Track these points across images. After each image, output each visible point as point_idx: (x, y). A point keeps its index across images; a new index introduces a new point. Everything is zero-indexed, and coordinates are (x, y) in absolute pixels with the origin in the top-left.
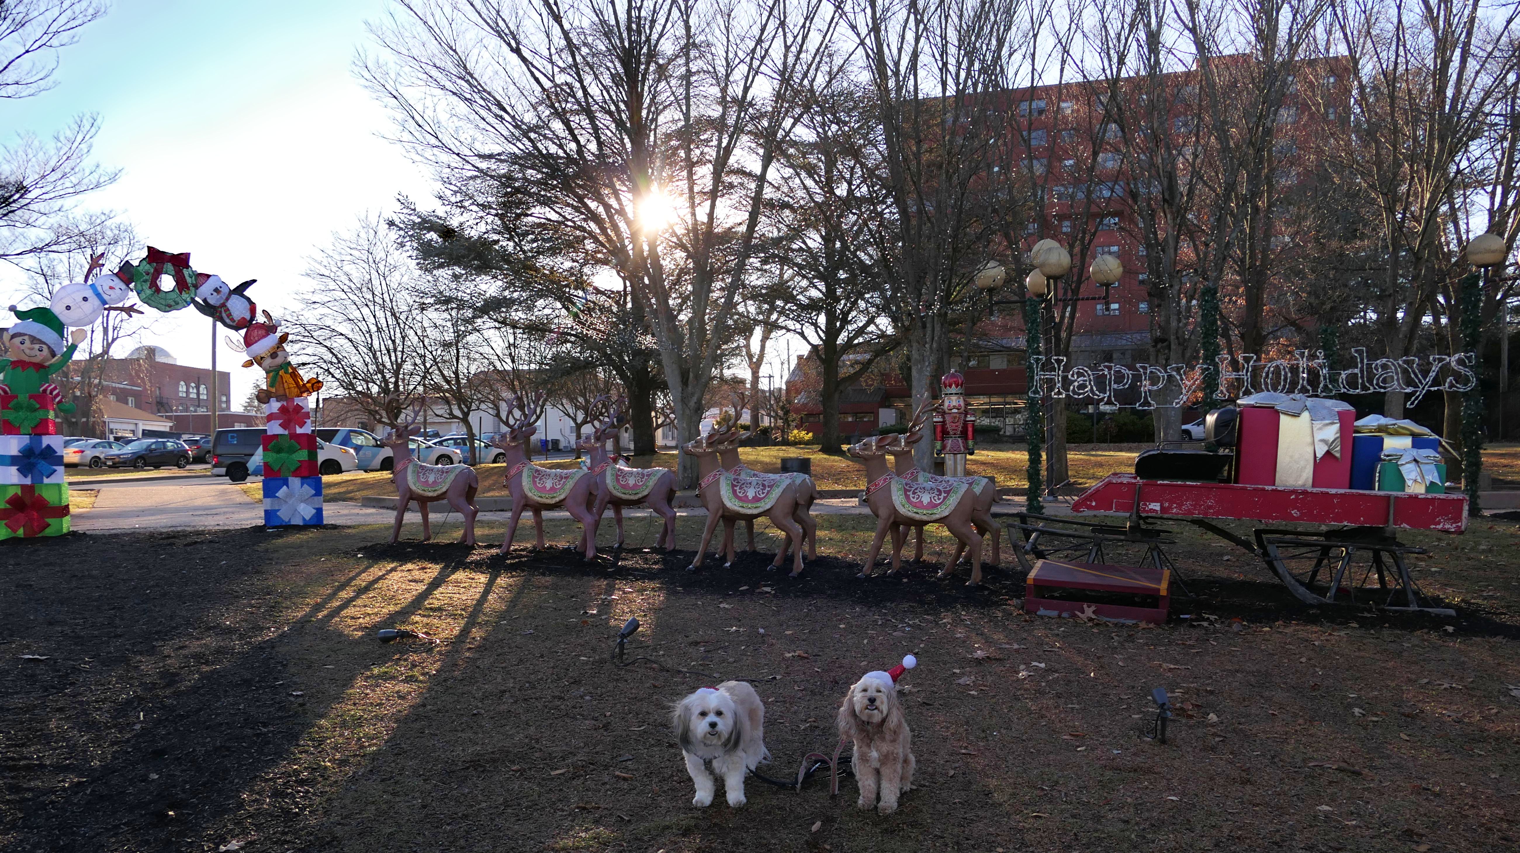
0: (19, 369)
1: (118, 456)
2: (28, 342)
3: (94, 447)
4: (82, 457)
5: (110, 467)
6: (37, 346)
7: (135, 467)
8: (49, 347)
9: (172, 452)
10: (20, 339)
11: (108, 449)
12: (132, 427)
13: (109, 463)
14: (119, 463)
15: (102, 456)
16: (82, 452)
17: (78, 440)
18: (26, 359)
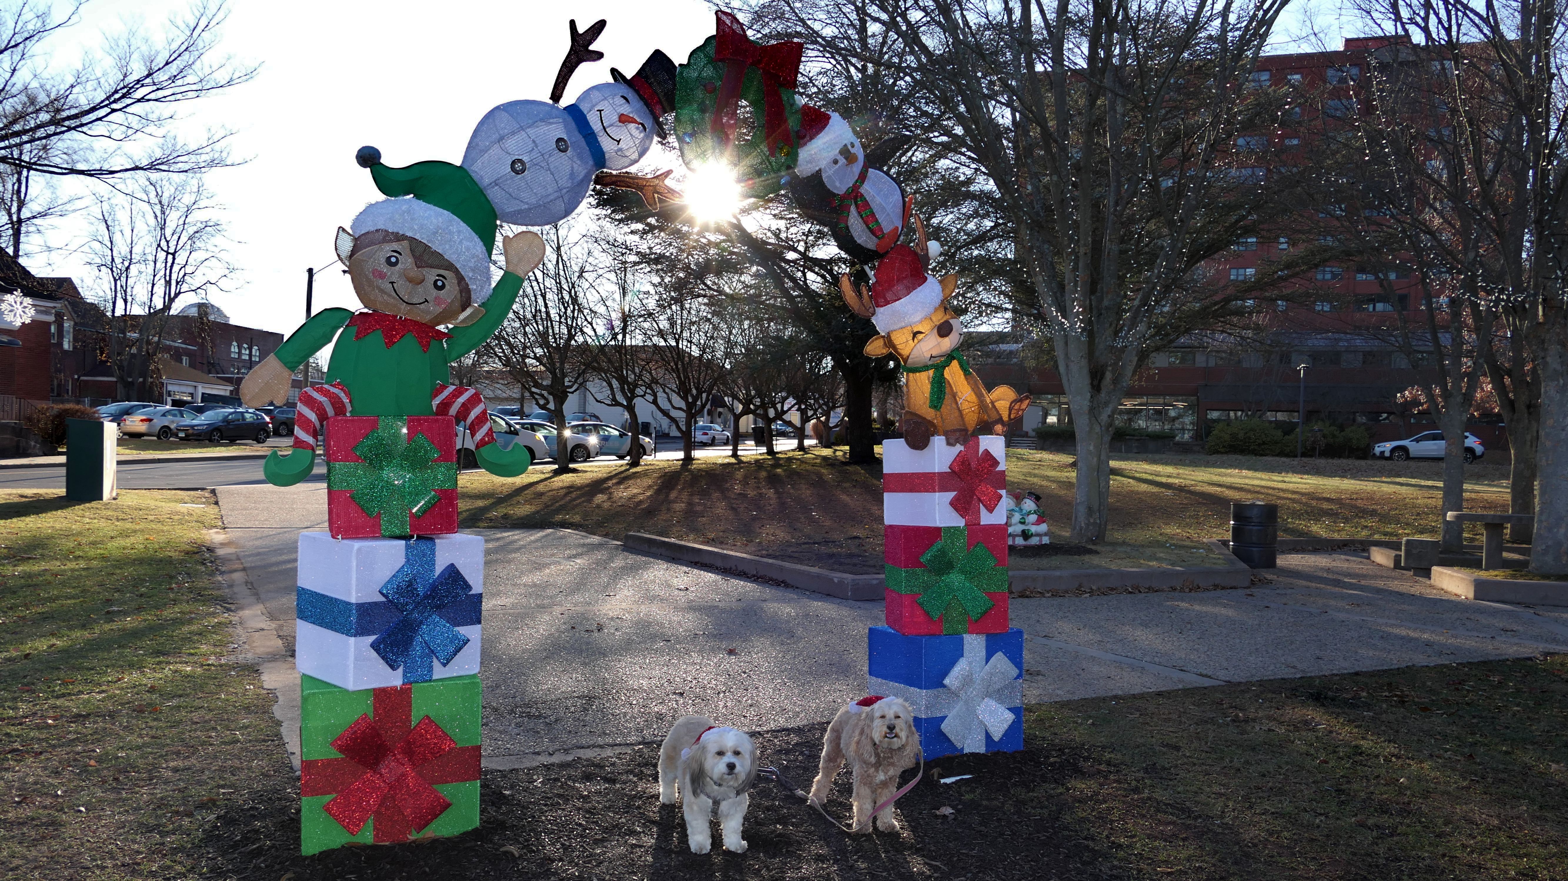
0: (376, 338)
1: (193, 427)
2: (407, 262)
3: (164, 415)
4: (150, 427)
5: (181, 439)
6: (431, 275)
7: (210, 440)
8: (460, 279)
9: (251, 424)
10: (387, 249)
11: (178, 418)
12: (191, 390)
13: (182, 435)
14: (193, 435)
15: (173, 426)
16: (150, 420)
17: (144, 407)
18: (403, 312)
